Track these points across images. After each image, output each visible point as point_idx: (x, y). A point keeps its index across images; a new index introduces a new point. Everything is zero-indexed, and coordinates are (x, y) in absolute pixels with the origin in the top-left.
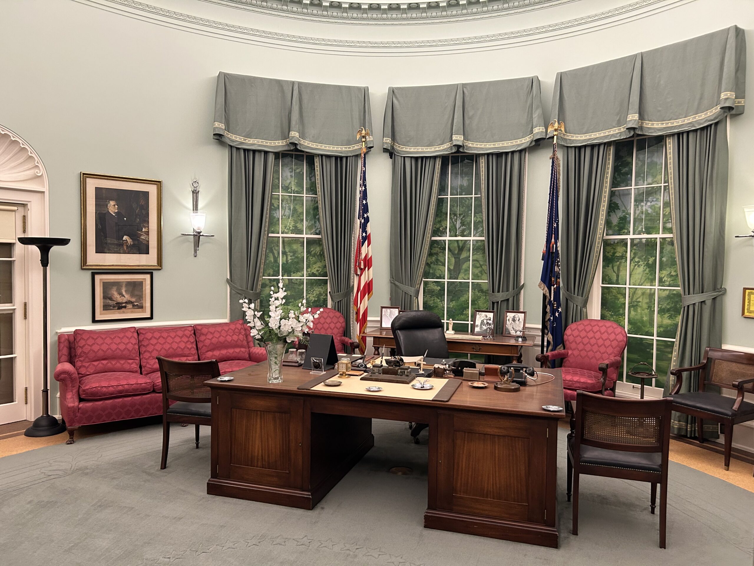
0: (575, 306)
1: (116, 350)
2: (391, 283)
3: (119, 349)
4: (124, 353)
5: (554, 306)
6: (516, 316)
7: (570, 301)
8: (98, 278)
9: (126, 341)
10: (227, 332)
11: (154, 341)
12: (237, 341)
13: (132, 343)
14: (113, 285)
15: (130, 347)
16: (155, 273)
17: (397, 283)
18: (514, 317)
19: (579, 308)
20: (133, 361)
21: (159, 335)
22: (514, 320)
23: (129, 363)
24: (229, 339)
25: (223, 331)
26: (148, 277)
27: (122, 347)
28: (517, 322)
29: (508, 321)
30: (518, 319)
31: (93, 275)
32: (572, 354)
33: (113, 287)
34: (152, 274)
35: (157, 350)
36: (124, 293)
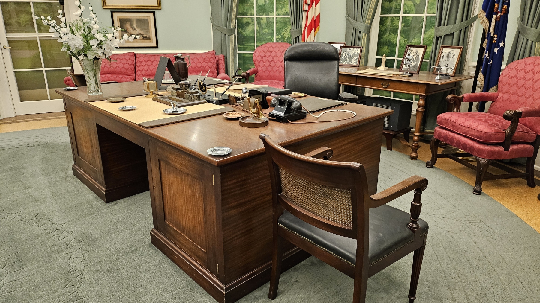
0: (525, 40)
1: (116, 67)
2: (347, 19)
3: (119, 67)
4: (122, 70)
5: (493, 40)
6: (452, 52)
7: (522, 34)
8: (115, 15)
9: (124, 61)
10: (198, 59)
11: (144, 63)
12: (205, 67)
13: (128, 64)
14: (127, 21)
15: (127, 66)
16: (157, 12)
17: (350, 19)
18: (449, 53)
19: (530, 42)
20: (129, 76)
21: (148, 59)
22: (448, 57)
23: (126, 78)
24: (199, 65)
25: (196, 59)
26: (152, 15)
27: (121, 66)
28: (451, 59)
29: (442, 58)
30: (452, 55)
31: (112, 12)
32: (502, 98)
33: (127, 23)
34: (154, 13)
35: (145, 70)
36: (136, 28)
